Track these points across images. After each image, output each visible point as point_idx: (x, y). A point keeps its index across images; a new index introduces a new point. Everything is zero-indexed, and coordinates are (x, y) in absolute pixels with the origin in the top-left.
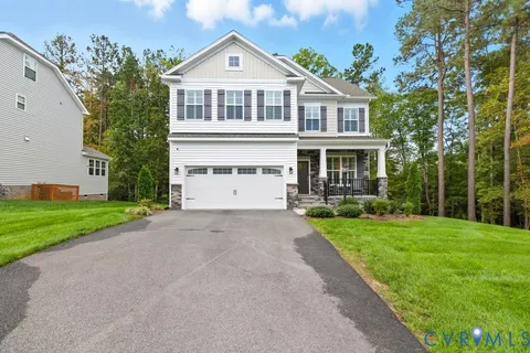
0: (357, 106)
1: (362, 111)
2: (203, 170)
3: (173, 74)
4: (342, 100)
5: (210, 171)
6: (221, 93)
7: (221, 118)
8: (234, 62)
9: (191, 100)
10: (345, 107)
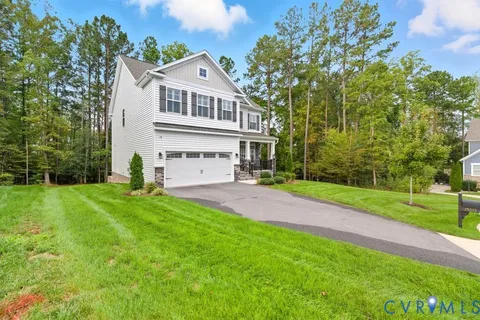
0: (256, 114)
1: (258, 117)
2: (178, 155)
3: (158, 72)
4: (251, 109)
5: (184, 156)
6: (194, 95)
7: (194, 114)
8: (203, 73)
9: (170, 96)
10: (251, 113)
